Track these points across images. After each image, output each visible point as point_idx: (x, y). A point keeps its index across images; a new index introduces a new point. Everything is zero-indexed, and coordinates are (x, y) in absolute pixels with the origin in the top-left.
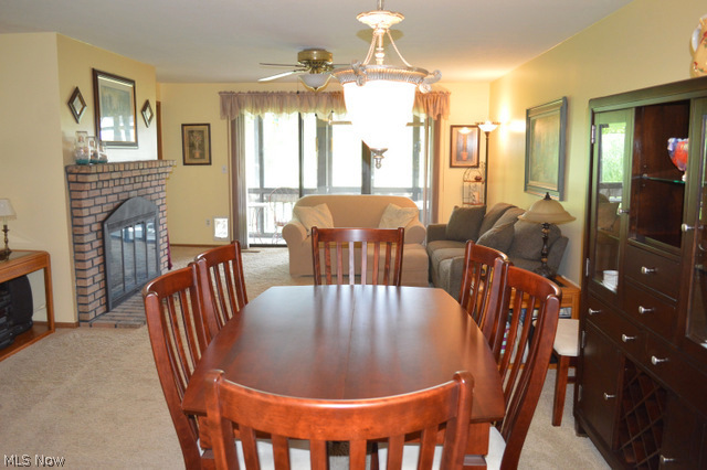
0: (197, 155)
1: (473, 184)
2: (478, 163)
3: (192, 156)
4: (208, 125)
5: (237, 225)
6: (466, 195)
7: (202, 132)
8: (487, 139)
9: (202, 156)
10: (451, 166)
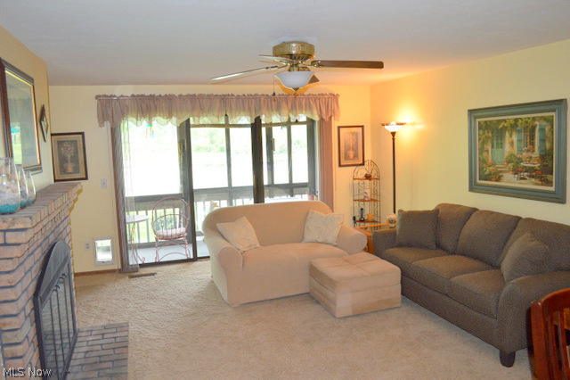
0: (70, 169)
1: (361, 182)
2: (364, 162)
3: (64, 170)
4: (82, 134)
5: (123, 244)
6: (356, 193)
7: (75, 142)
8: (394, 139)
9: (76, 170)
10: (340, 165)
